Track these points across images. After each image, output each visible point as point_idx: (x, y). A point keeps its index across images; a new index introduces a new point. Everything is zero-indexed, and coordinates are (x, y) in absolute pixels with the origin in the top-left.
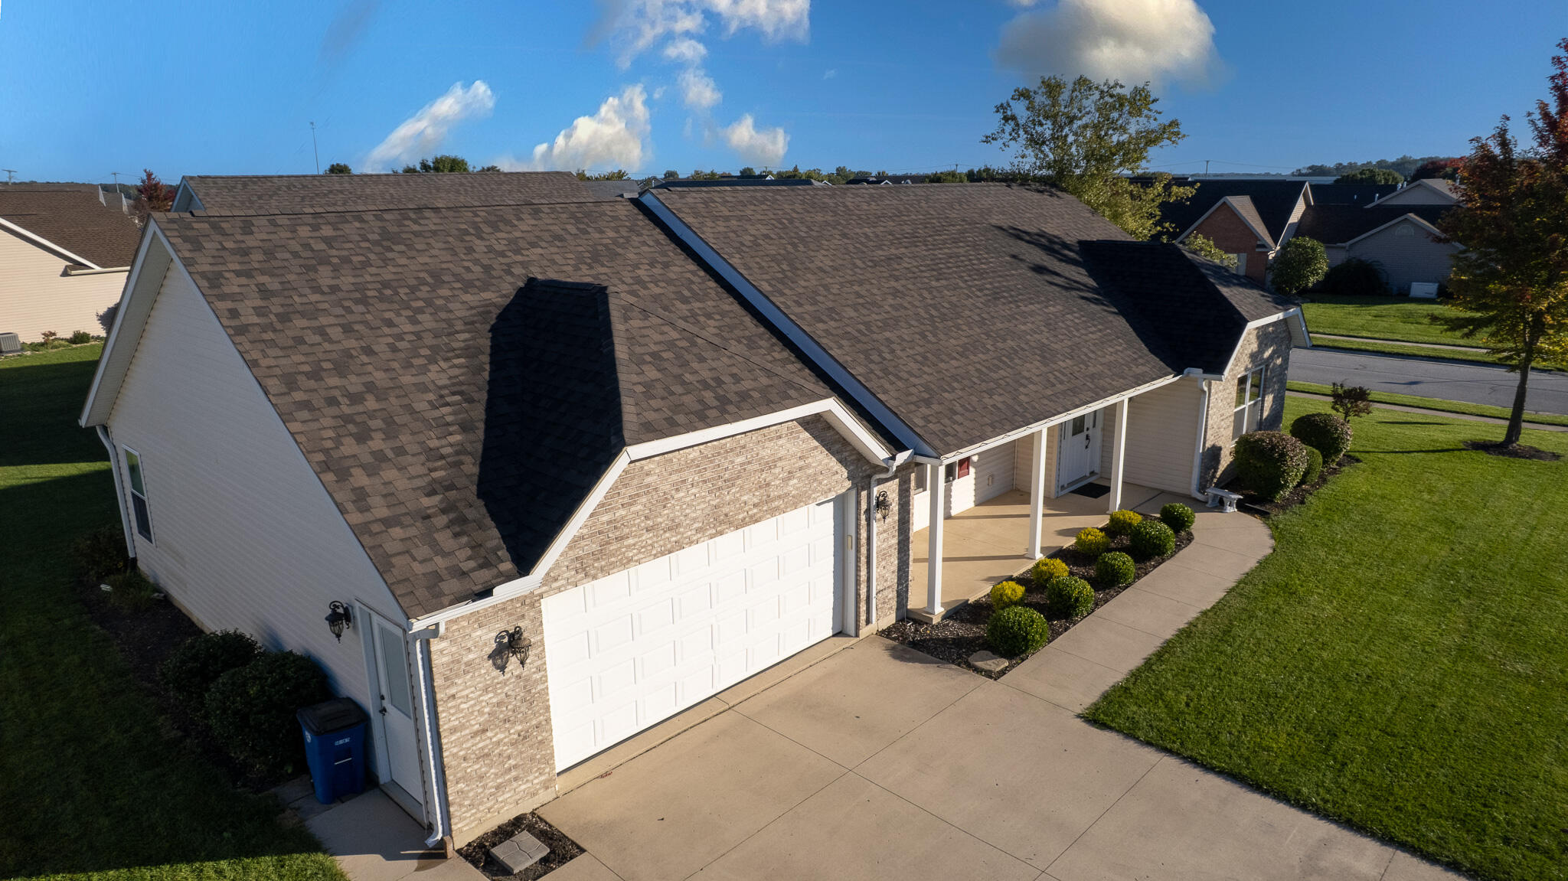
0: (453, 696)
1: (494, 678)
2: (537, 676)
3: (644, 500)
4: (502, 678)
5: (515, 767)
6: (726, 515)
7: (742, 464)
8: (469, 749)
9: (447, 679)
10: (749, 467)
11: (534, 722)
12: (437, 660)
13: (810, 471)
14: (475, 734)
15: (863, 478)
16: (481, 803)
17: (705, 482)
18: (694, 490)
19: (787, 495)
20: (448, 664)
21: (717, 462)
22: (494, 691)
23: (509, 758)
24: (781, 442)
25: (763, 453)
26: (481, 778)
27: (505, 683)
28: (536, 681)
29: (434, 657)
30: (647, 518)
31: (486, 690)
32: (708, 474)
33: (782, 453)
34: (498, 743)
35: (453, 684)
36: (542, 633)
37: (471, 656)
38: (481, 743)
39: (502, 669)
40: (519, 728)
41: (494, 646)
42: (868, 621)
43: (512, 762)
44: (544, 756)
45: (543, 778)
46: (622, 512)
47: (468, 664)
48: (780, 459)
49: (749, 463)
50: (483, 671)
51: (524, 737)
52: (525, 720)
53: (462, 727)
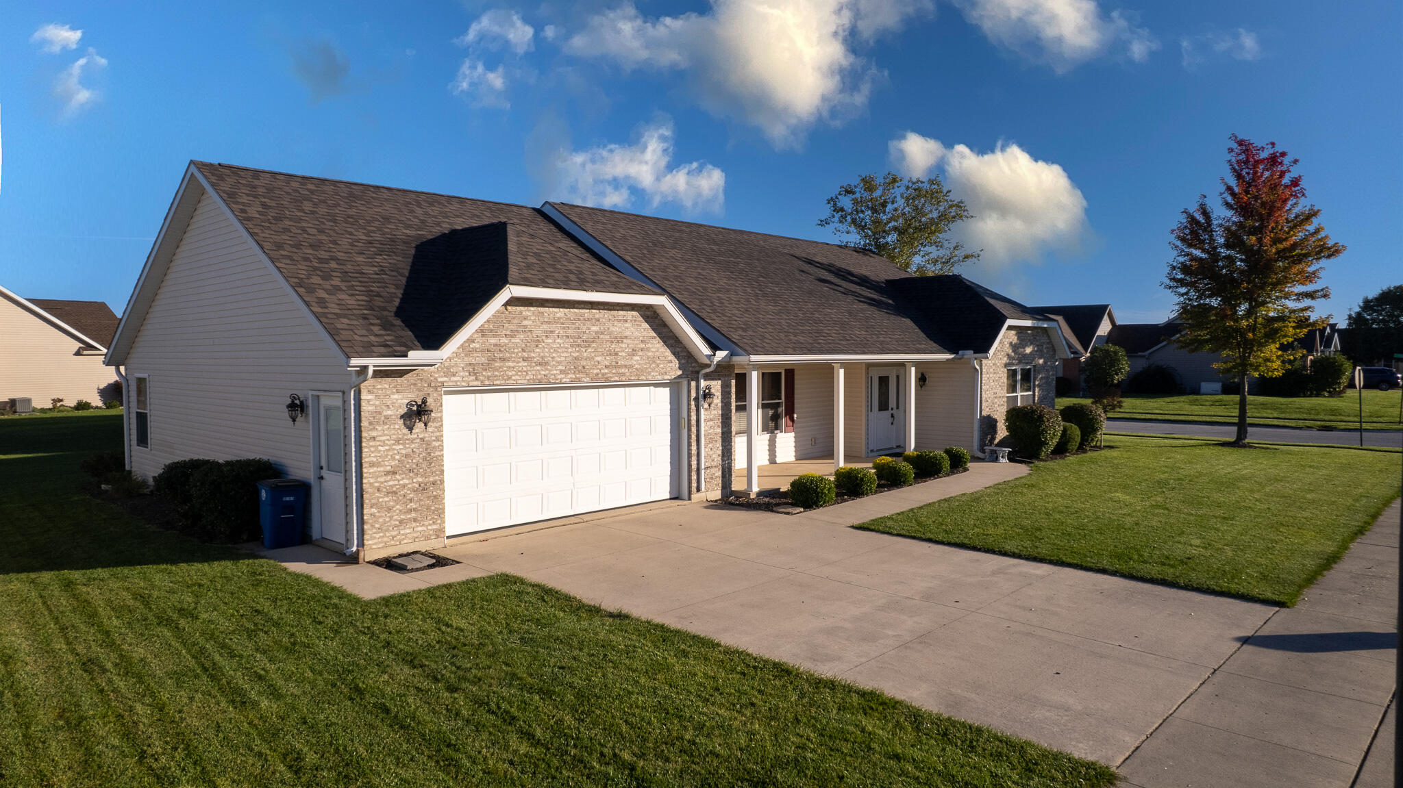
27: (412, 441)
35: (375, 429)
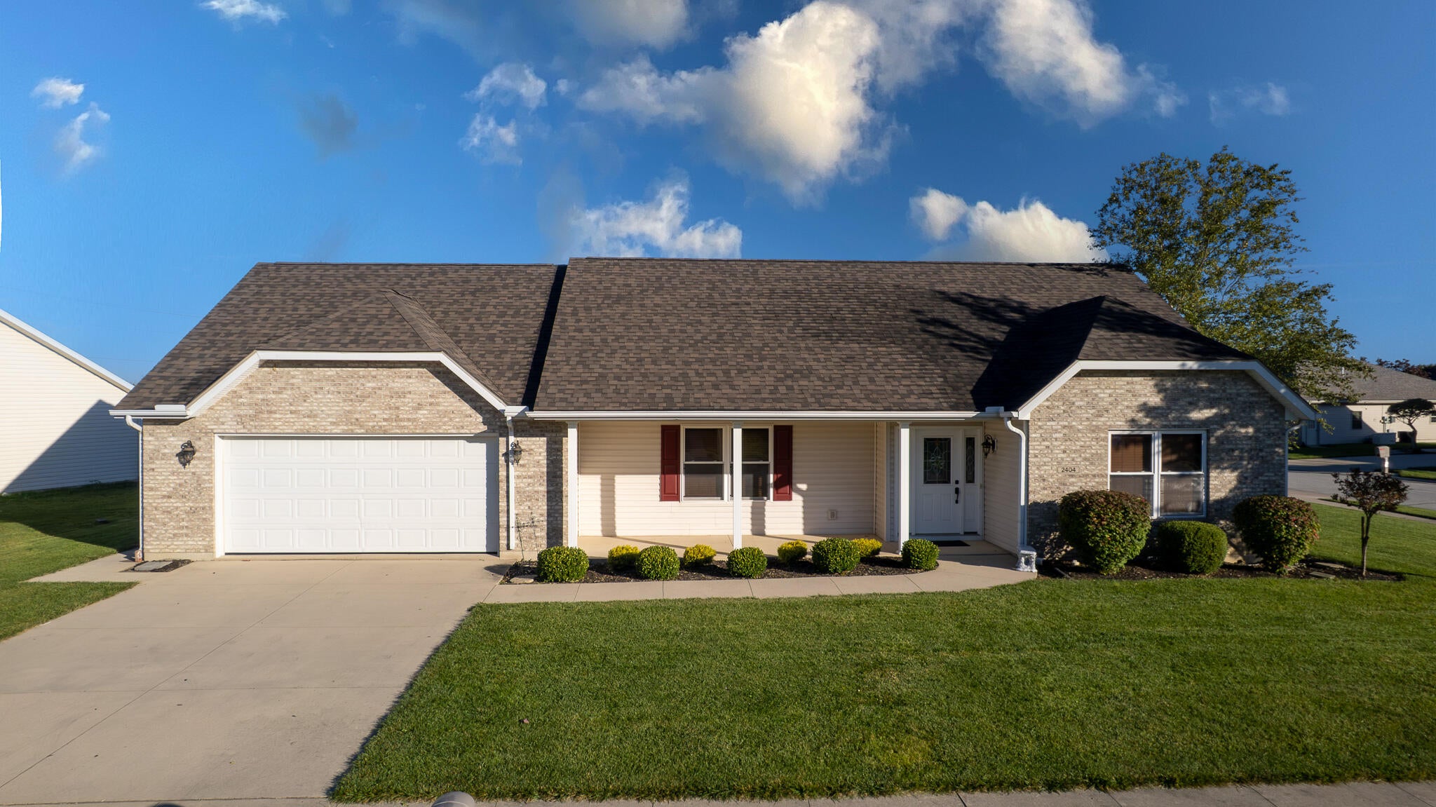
0: (153, 469)
1: (178, 468)
2: (207, 478)
4: (183, 470)
5: (186, 527)
6: (357, 420)
7: (374, 388)
8: (159, 503)
9: (152, 459)
10: (379, 392)
11: (201, 505)
13: (441, 408)
14: (164, 497)
15: (500, 426)
16: (166, 541)
18: (329, 396)
19: (415, 420)
22: (179, 476)
27: (186, 474)
28: (204, 480)
31: (174, 474)
35: (153, 463)
36: (211, 452)
37: (166, 450)
39: (184, 465)
40: (191, 505)
41: (181, 450)
44: (206, 529)
45: (204, 543)
47: (164, 454)
48: (410, 393)
49: (380, 389)
50: (172, 462)
52: (195, 501)
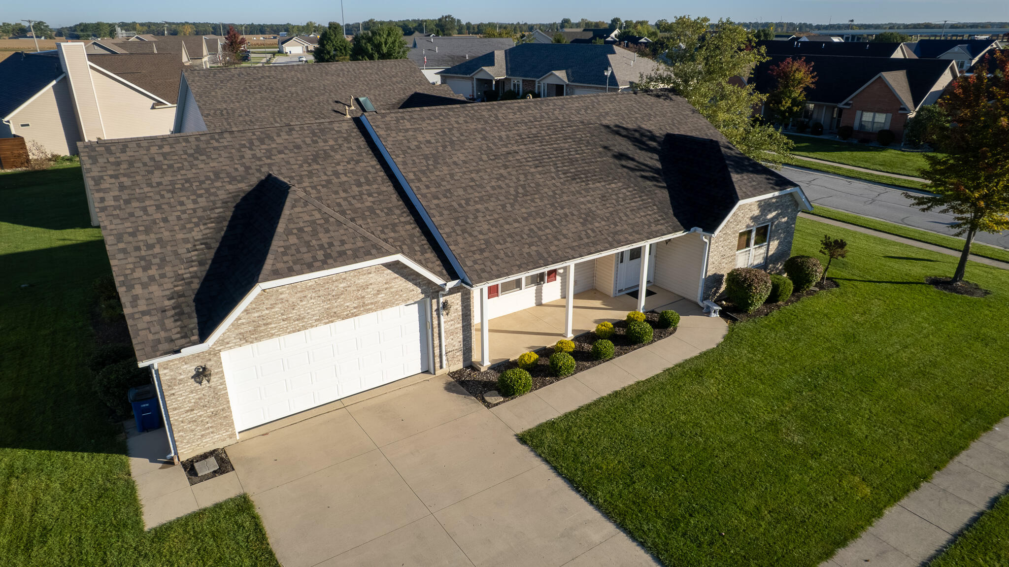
2: (221, 387)
3: (280, 306)
4: (200, 387)
5: (211, 427)
6: (335, 313)
7: (344, 288)
8: (184, 418)
9: (169, 386)
10: (349, 289)
11: (221, 408)
12: (162, 378)
13: (393, 290)
14: (187, 411)
15: (433, 292)
16: (194, 442)
17: (319, 297)
18: (312, 301)
19: (376, 302)
20: (169, 380)
21: (327, 287)
22: (196, 392)
23: (207, 423)
24: (370, 276)
25: (357, 282)
26: (192, 431)
29: (161, 376)
30: (282, 314)
31: (192, 392)
32: (321, 293)
33: (372, 281)
34: (200, 416)
36: (222, 367)
37: (182, 377)
38: (191, 416)
39: (200, 383)
40: (212, 410)
42: (441, 367)
43: (209, 425)
44: (228, 424)
45: (228, 433)
46: (267, 312)
47: (180, 380)
48: (371, 284)
49: (349, 287)
51: (215, 414)
53: (180, 408)
